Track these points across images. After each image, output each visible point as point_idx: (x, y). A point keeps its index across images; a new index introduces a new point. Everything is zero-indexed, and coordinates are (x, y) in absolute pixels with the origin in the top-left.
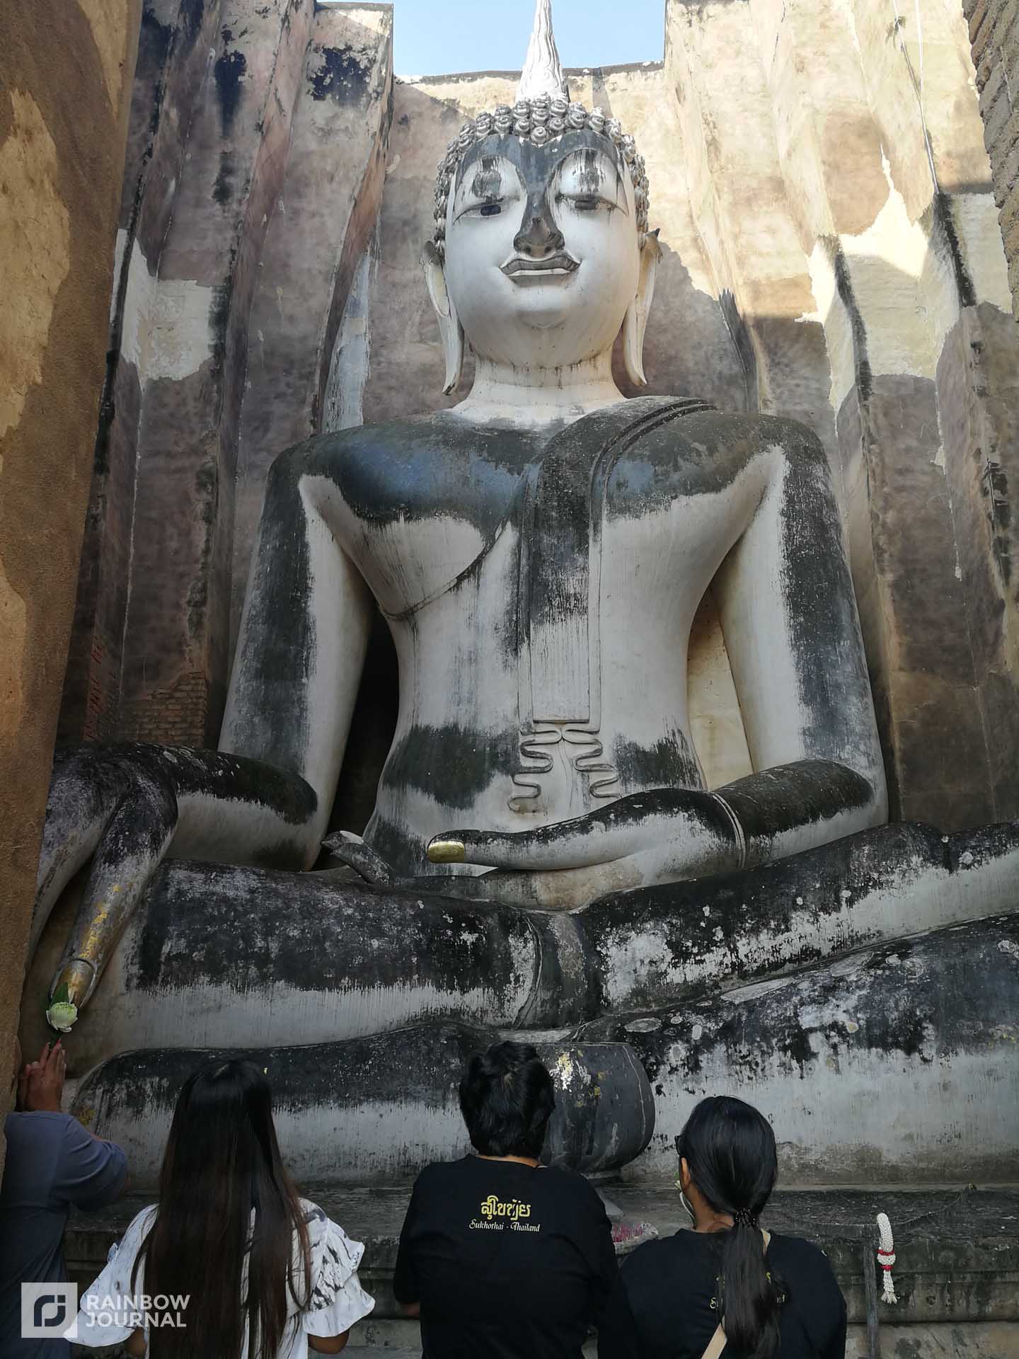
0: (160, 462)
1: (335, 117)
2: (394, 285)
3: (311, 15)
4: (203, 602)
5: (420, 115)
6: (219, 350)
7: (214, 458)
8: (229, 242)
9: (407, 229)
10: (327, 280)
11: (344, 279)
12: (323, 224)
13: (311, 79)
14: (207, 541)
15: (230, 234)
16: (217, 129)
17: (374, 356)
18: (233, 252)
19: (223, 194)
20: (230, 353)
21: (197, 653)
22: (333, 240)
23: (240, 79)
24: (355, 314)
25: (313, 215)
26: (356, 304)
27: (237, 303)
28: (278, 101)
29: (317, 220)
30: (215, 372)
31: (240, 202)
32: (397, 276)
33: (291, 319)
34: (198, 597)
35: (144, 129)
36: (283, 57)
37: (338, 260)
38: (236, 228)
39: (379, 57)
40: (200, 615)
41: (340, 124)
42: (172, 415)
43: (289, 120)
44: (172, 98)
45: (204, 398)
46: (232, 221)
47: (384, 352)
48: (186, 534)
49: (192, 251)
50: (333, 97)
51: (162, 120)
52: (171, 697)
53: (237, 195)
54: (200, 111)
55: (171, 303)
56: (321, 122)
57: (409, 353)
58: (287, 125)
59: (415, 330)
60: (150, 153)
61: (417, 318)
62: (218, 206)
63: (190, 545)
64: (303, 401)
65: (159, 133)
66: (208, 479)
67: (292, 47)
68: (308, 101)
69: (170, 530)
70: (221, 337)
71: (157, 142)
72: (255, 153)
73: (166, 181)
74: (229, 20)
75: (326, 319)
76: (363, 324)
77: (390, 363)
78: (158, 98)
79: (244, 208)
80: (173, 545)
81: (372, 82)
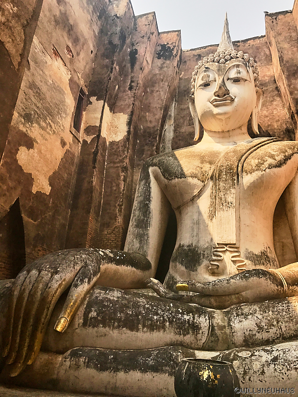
0: (112, 165)
1: (164, 63)
2: (181, 109)
3: (157, 36)
4: (122, 205)
5: (190, 60)
6: (129, 132)
7: (126, 163)
8: (132, 101)
9: (185, 93)
10: (161, 110)
11: (166, 109)
12: (160, 94)
13: (157, 54)
14: (124, 187)
15: (132, 99)
16: (130, 70)
17: (175, 131)
18: (133, 104)
19: (131, 88)
20: (132, 133)
21: (120, 220)
22: (162, 98)
23: (136, 56)
24: (170, 119)
25: (157, 91)
26: (170, 116)
27: (135, 118)
28: (147, 61)
29: (158, 93)
30: (127, 139)
31: (135, 90)
32: (182, 107)
33: (151, 122)
34: (121, 203)
35: (109, 72)
36: (148, 49)
37: (164, 103)
38: (134, 97)
39: (176, 45)
40: (121, 209)
41: (165, 65)
42: (115, 151)
43: (150, 65)
44: (117, 64)
45: (125, 146)
46: (133, 95)
47: (178, 129)
48: (118, 185)
49: (122, 105)
50: (163, 58)
51: (114, 69)
52: (112, 233)
53: (135, 88)
54: (125, 66)
55: (116, 120)
56: (160, 65)
57: (185, 129)
58: (150, 67)
59: (187, 122)
60: (110, 79)
61: (188, 119)
62: (129, 91)
63: (119, 188)
64: (153, 145)
65: (113, 73)
66: (125, 169)
67: (151, 45)
68: (156, 60)
69: (114, 184)
70: (129, 128)
71: (112, 76)
72: (140, 76)
73: (115, 86)
74: (133, 40)
75: (161, 121)
76: (172, 121)
77: (180, 132)
78: (113, 64)
79: (137, 91)
80: (115, 188)
81: (174, 52)
